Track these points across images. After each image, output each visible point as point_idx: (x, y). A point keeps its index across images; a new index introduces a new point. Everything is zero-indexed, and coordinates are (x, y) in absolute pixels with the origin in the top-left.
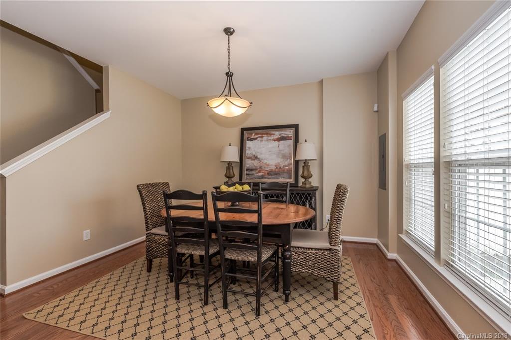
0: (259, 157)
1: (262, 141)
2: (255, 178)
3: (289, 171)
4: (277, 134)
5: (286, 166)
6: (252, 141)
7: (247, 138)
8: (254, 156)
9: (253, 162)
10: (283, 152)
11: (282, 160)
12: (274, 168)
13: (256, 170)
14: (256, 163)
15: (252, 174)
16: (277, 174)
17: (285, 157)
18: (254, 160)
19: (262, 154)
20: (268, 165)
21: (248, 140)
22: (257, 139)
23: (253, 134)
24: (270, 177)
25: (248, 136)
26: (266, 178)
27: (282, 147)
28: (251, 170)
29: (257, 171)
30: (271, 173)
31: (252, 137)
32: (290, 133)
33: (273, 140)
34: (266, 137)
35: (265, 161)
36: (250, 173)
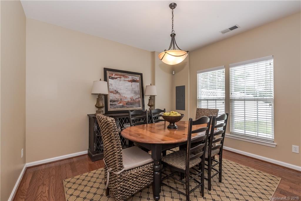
0: (119, 92)
1: (120, 80)
2: (118, 107)
3: (139, 102)
4: (130, 77)
5: (137, 99)
6: (113, 79)
7: (109, 77)
8: (116, 90)
9: (115, 95)
10: (134, 90)
11: (134, 95)
12: (129, 100)
13: (117, 101)
14: (117, 96)
15: (115, 105)
16: (132, 104)
17: (135, 93)
18: (116, 94)
19: (121, 90)
20: (126, 98)
21: (110, 78)
22: (116, 78)
23: (114, 75)
24: (128, 106)
25: (110, 75)
26: (125, 107)
27: (133, 86)
28: (114, 101)
29: (119, 102)
30: (128, 103)
31: (113, 76)
32: (137, 78)
33: (128, 81)
34: (123, 78)
35: (124, 95)
36: (114, 103)
